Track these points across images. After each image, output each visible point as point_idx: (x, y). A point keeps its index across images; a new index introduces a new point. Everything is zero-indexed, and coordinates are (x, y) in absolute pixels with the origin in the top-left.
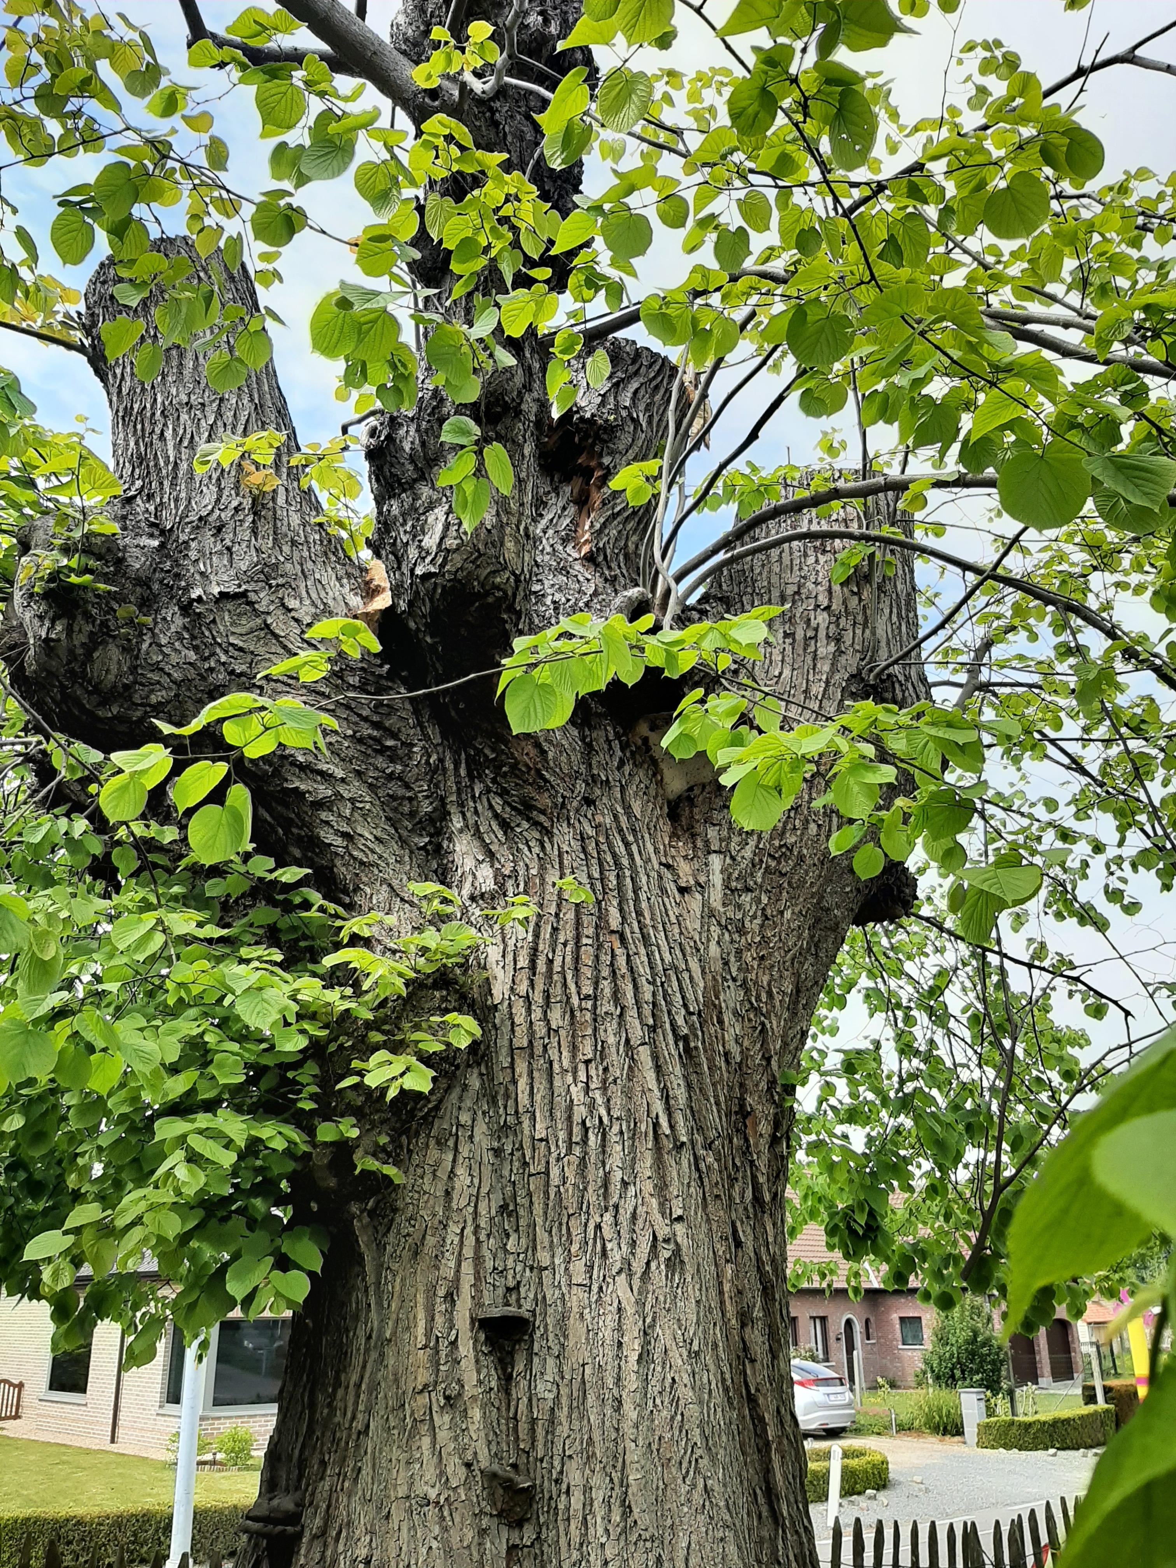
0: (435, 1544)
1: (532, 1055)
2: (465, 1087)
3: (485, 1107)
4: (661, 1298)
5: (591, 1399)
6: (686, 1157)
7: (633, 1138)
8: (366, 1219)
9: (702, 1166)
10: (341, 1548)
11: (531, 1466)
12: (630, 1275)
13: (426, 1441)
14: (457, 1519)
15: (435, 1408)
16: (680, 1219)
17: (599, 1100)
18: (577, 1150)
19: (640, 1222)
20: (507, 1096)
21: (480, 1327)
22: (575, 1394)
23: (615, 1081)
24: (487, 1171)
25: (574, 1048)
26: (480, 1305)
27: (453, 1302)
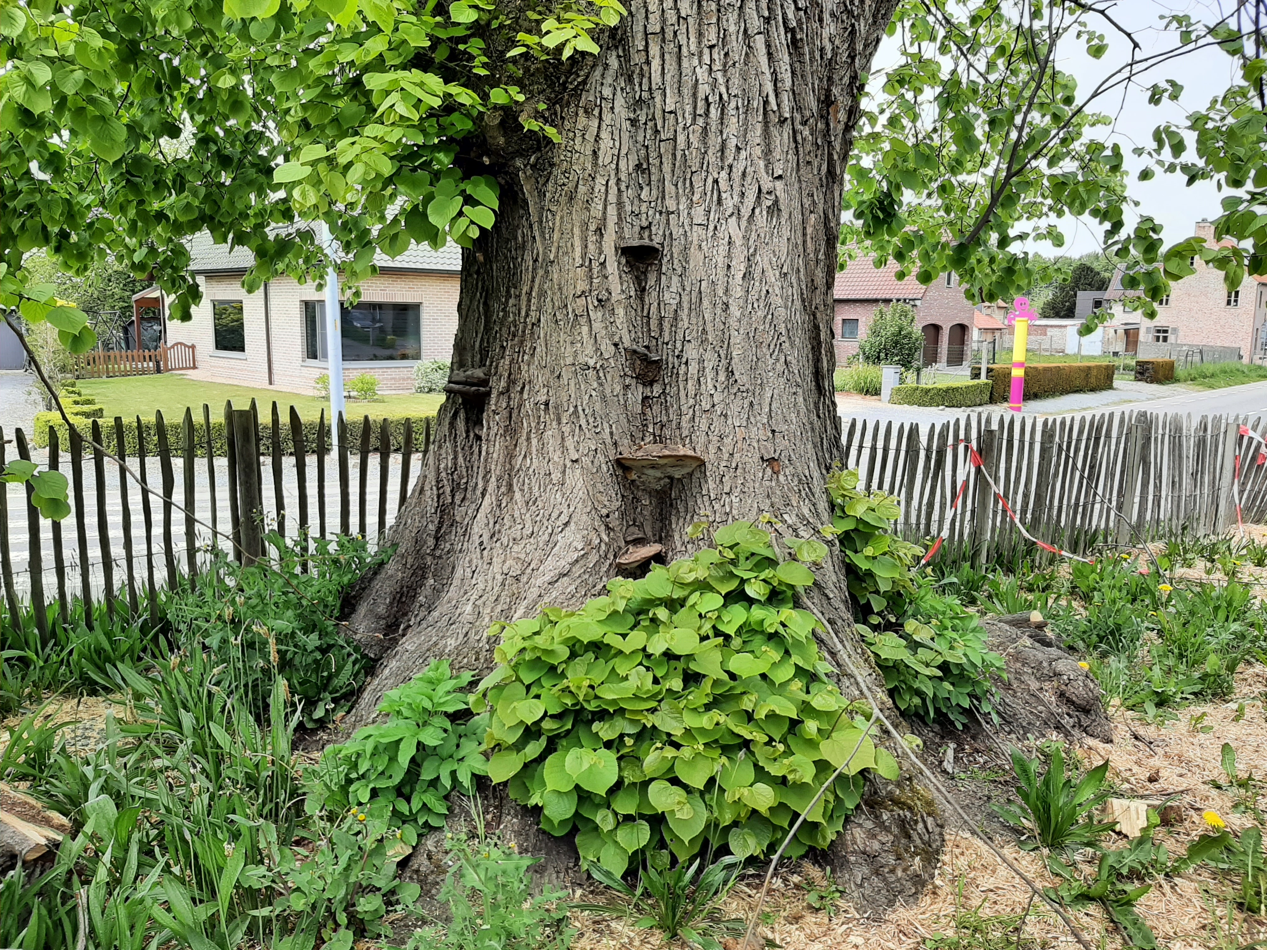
0: (594, 393)
1: (663, 40)
2: (606, 66)
3: (623, 85)
4: (762, 235)
5: (706, 303)
6: (787, 129)
7: (746, 113)
8: (529, 172)
9: (799, 138)
10: (525, 396)
11: (660, 347)
12: (739, 218)
13: (585, 329)
14: (609, 379)
15: (591, 307)
16: (780, 177)
17: (721, 80)
18: (701, 121)
19: (749, 179)
20: (642, 75)
21: (622, 254)
22: (693, 301)
23: (734, 64)
24: (625, 136)
25: (700, 35)
26: (622, 238)
27: (602, 235)
